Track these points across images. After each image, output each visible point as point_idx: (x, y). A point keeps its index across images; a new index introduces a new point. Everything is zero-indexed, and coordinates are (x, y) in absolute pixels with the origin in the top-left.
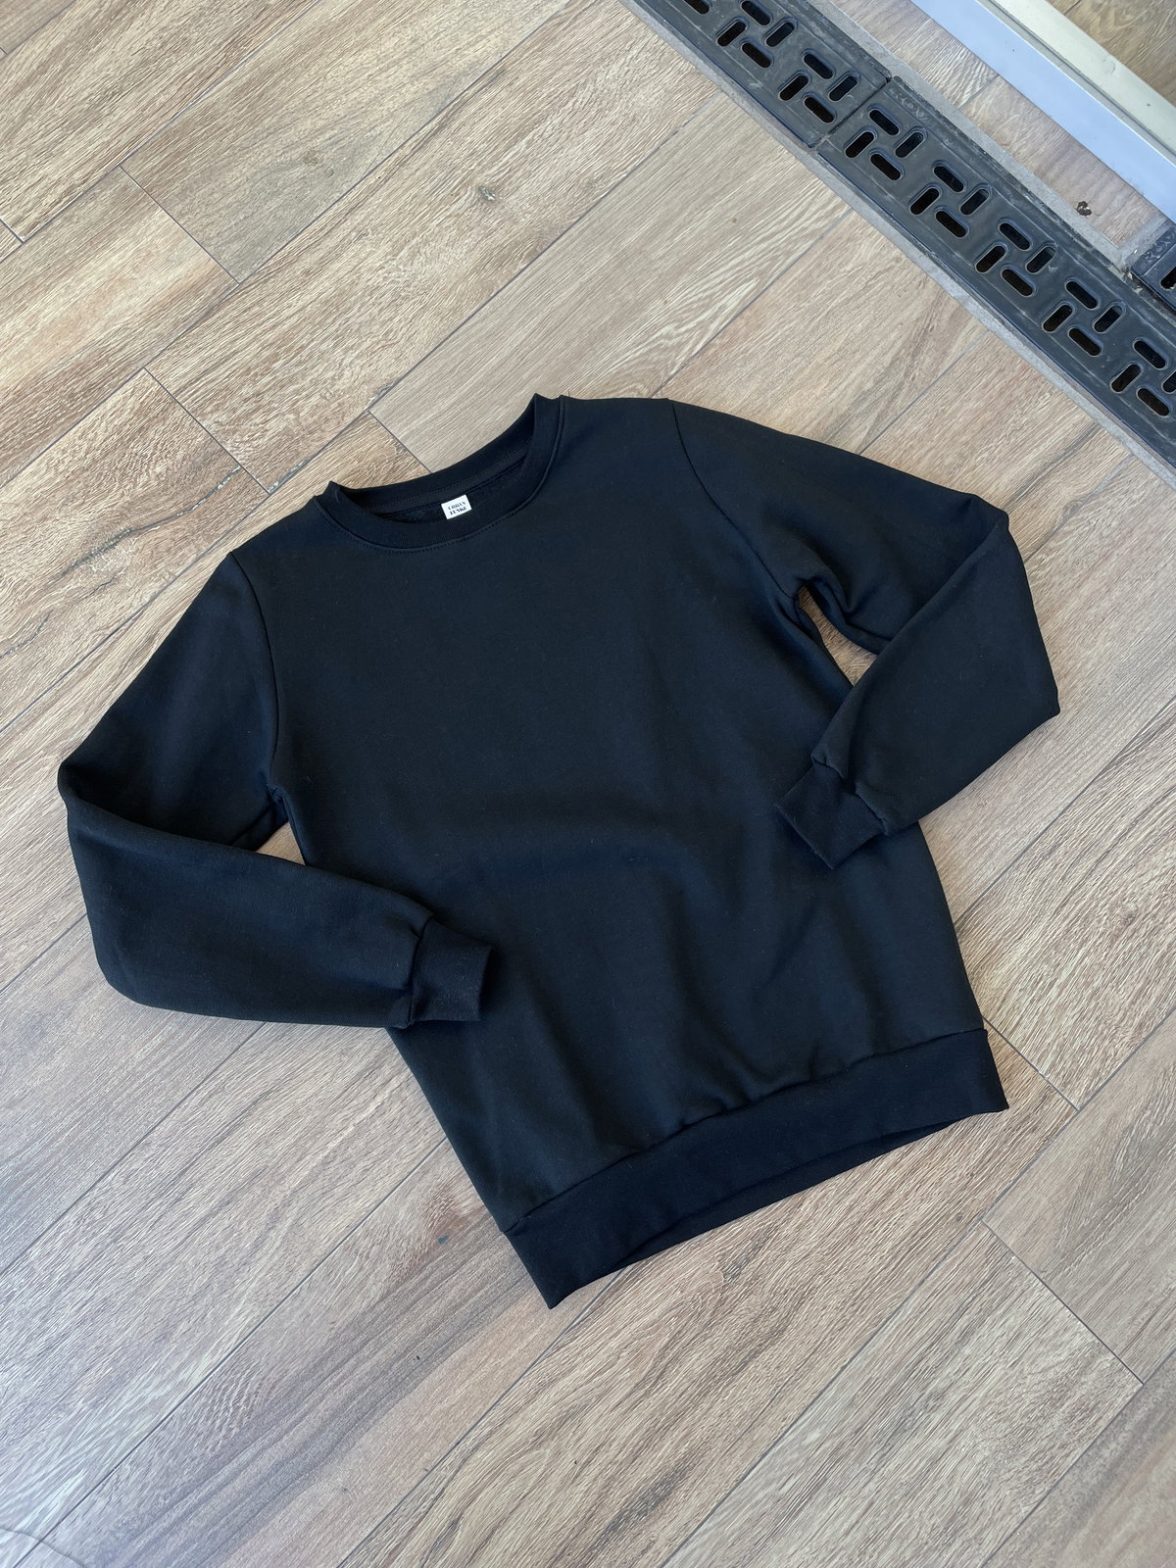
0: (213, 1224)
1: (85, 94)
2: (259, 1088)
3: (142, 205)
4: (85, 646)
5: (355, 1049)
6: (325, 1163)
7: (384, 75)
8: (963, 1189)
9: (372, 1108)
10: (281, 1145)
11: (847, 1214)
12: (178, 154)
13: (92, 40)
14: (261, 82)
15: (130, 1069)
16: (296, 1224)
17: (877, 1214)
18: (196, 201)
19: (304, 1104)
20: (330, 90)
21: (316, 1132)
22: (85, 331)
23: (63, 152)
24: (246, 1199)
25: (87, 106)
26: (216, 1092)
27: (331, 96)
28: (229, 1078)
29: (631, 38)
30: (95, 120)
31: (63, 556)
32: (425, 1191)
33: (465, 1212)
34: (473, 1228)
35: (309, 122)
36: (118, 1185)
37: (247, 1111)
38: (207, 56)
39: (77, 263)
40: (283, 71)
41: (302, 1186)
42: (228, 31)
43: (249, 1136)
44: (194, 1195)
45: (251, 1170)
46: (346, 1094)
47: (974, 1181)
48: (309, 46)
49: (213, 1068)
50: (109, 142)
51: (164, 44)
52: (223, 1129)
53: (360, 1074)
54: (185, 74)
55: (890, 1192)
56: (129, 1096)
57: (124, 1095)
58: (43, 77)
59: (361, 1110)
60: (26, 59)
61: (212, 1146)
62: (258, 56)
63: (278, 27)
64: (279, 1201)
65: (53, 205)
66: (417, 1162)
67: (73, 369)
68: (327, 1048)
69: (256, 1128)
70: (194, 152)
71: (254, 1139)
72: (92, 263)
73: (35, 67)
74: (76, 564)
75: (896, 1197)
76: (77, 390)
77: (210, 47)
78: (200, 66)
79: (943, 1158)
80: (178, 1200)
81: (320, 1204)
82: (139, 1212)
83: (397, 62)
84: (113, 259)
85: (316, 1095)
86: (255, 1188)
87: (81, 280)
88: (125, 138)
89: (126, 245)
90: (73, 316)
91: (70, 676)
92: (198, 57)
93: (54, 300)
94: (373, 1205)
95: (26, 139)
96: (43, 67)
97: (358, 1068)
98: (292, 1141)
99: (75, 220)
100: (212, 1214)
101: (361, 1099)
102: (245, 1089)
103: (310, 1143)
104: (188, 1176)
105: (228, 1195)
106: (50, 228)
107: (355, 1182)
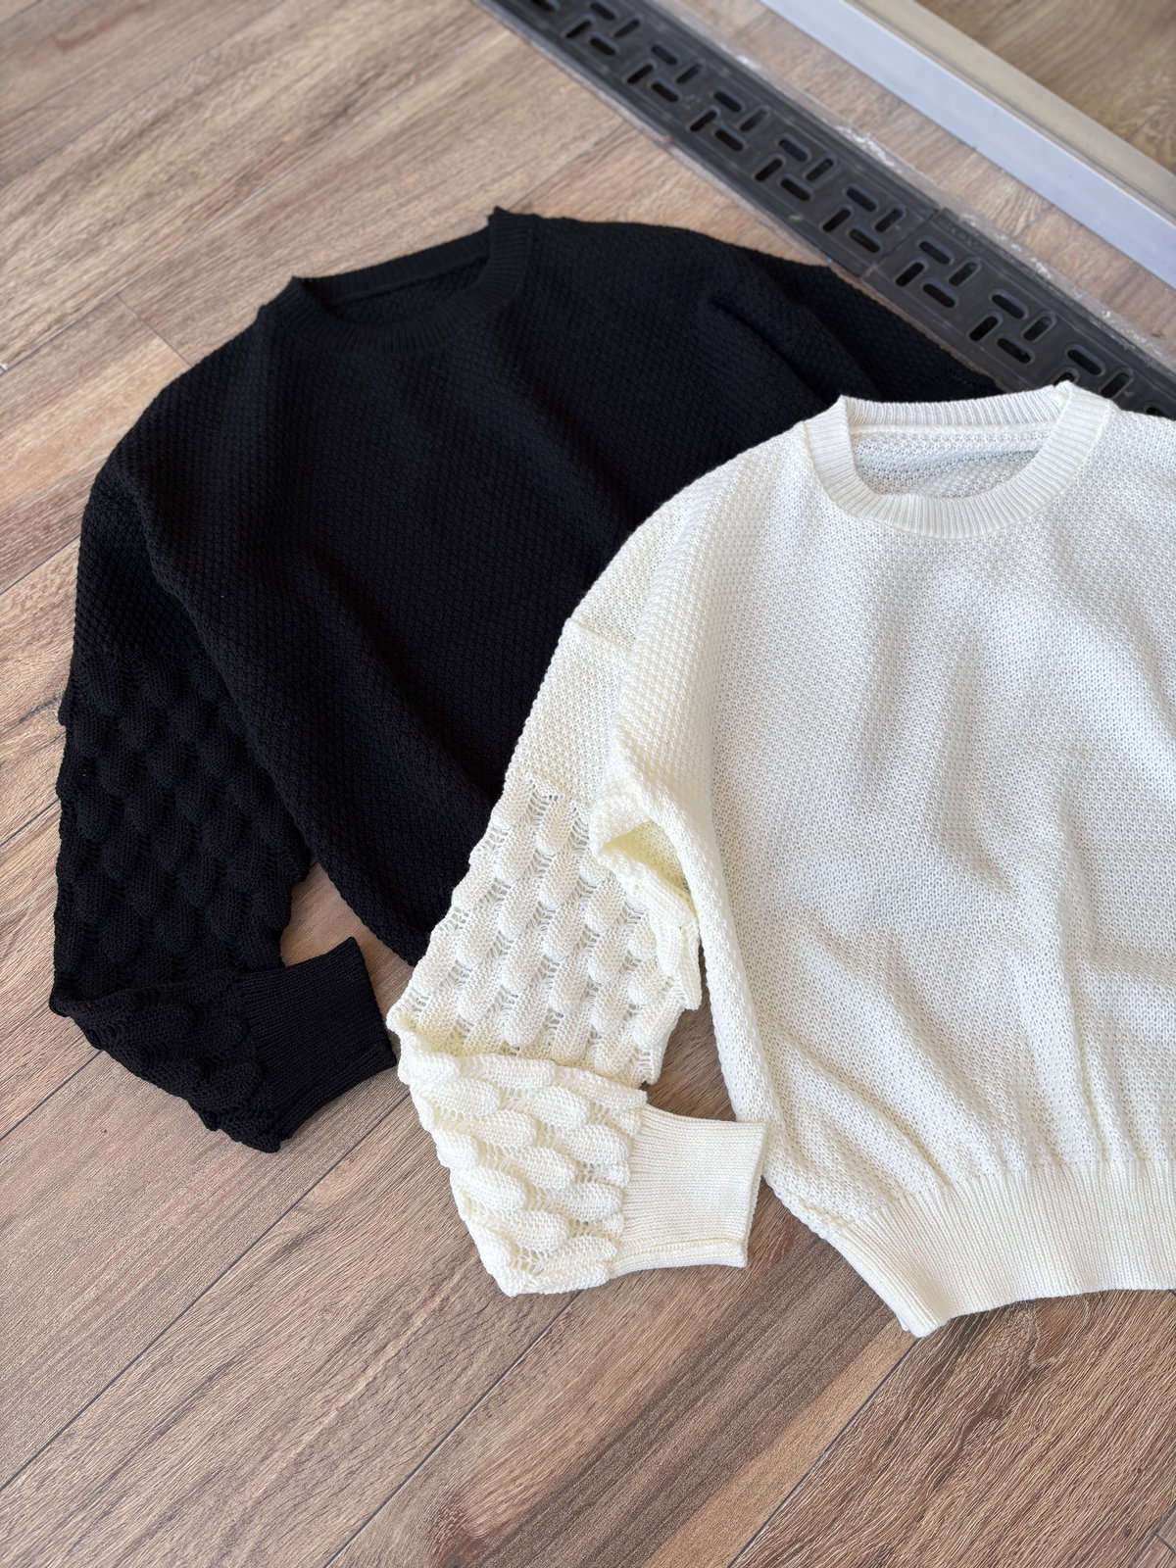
0: (151, 1548)
1: (84, 224)
2: (217, 1358)
3: (138, 334)
4: (39, 802)
5: (340, 1305)
6: (298, 1463)
7: (404, 209)
8: (1128, 1492)
9: (361, 1386)
10: (241, 1438)
11: (982, 1529)
12: (181, 284)
13: (94, 173)
14: (272, 216)
15: (53, 1333)
16: (258, 1549)
17: (1021, 1530)
18: (197, 331)
19: (273, 1380)
20: (346, 224)
21: (287, 1420)
22: (67, 461)
23: (56, 281)
24: (194, 1512)
25: (84, 236)
26: (162, 1365)
27: (346, 230)
28: (178, 1345)
29: (663, 174)
30: (92, 250)
31: (23, 700)
32: (428, 1503)
33: (481, 1532)
34: (491, 1555)
35: (323, 253)
36: (29, 1492)
37: (200, 1391)
38: (216, 190)
39: (64, 391)
40: (296, 205)
41: (267, 1496)
42: (239, 167)
43: (201, 1425)
44: (127, 1506)
45: (203, 1473)
46: (328, 1366)
47: (1143, 1480)
48: (325, 181)
49: (159, 1332)
50: (106, 272)
51: (170, 178)
52: (167, 1416)
53: (346, 1339)
54: (192, 207)
55: (1037, 1497)
56: (51, 1369)
57: (45, 1368)
58: (40, 208)
59: (347, 1388)
60: (23, 191)
61: (154, 1439)
62: (270, 191)
63: (293, 162)
64: (236, 1517)
65: (41, 334)
66: (419, 1460)
67: (51, 500)
68: (305, 1302)
69: (210, 1414)
70: (198, 283)
71: (208, 1428)
72: (80, 392)
73: (31, 198)
74: (37, 709)
75: (1044, 1503)
76: (54, 522)
77: (219, 181)
78: (207, 201)
79: (1100, 1449)
80: (106, 1513)
81: (290, 1520)
82: (55, 1529)
83: (418, 197)
84: (104, 388)
85: (289, 1367)
86: (206, 1498)
87: (67, 408)
88: (124, 268)
89: (119, 373)
90: (55, 444)
91: (18, 837)
92: (207, 190)
93: (36, 429)
94: (360, 1523)
95: (16, 268)
96: (40, 199)
97: (345, 1331)
98: (257, 1433)
99: (64, 348)
100: (150, 1533)
101: (348, 1372)
102: (199, 1359)
103: (279, 1435)
104: (121, 1479)
105: (170, 1508)
106: (36, 357)
107: (336, 1489)
